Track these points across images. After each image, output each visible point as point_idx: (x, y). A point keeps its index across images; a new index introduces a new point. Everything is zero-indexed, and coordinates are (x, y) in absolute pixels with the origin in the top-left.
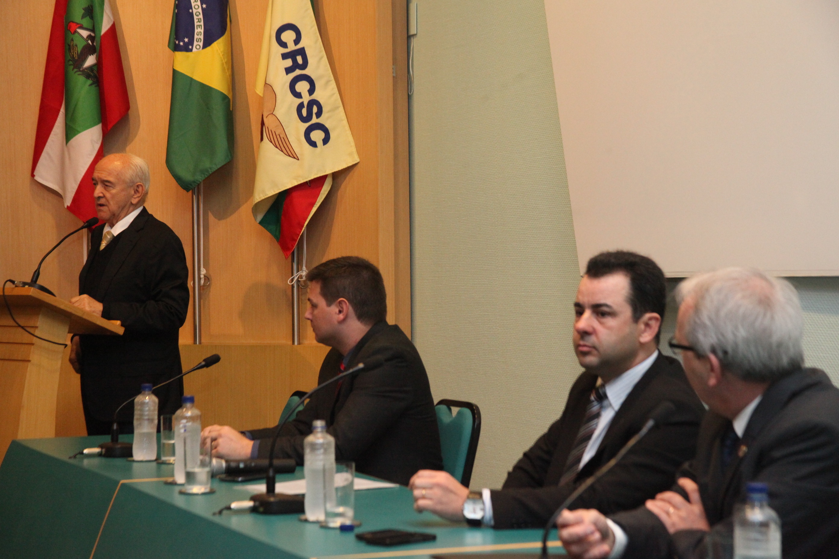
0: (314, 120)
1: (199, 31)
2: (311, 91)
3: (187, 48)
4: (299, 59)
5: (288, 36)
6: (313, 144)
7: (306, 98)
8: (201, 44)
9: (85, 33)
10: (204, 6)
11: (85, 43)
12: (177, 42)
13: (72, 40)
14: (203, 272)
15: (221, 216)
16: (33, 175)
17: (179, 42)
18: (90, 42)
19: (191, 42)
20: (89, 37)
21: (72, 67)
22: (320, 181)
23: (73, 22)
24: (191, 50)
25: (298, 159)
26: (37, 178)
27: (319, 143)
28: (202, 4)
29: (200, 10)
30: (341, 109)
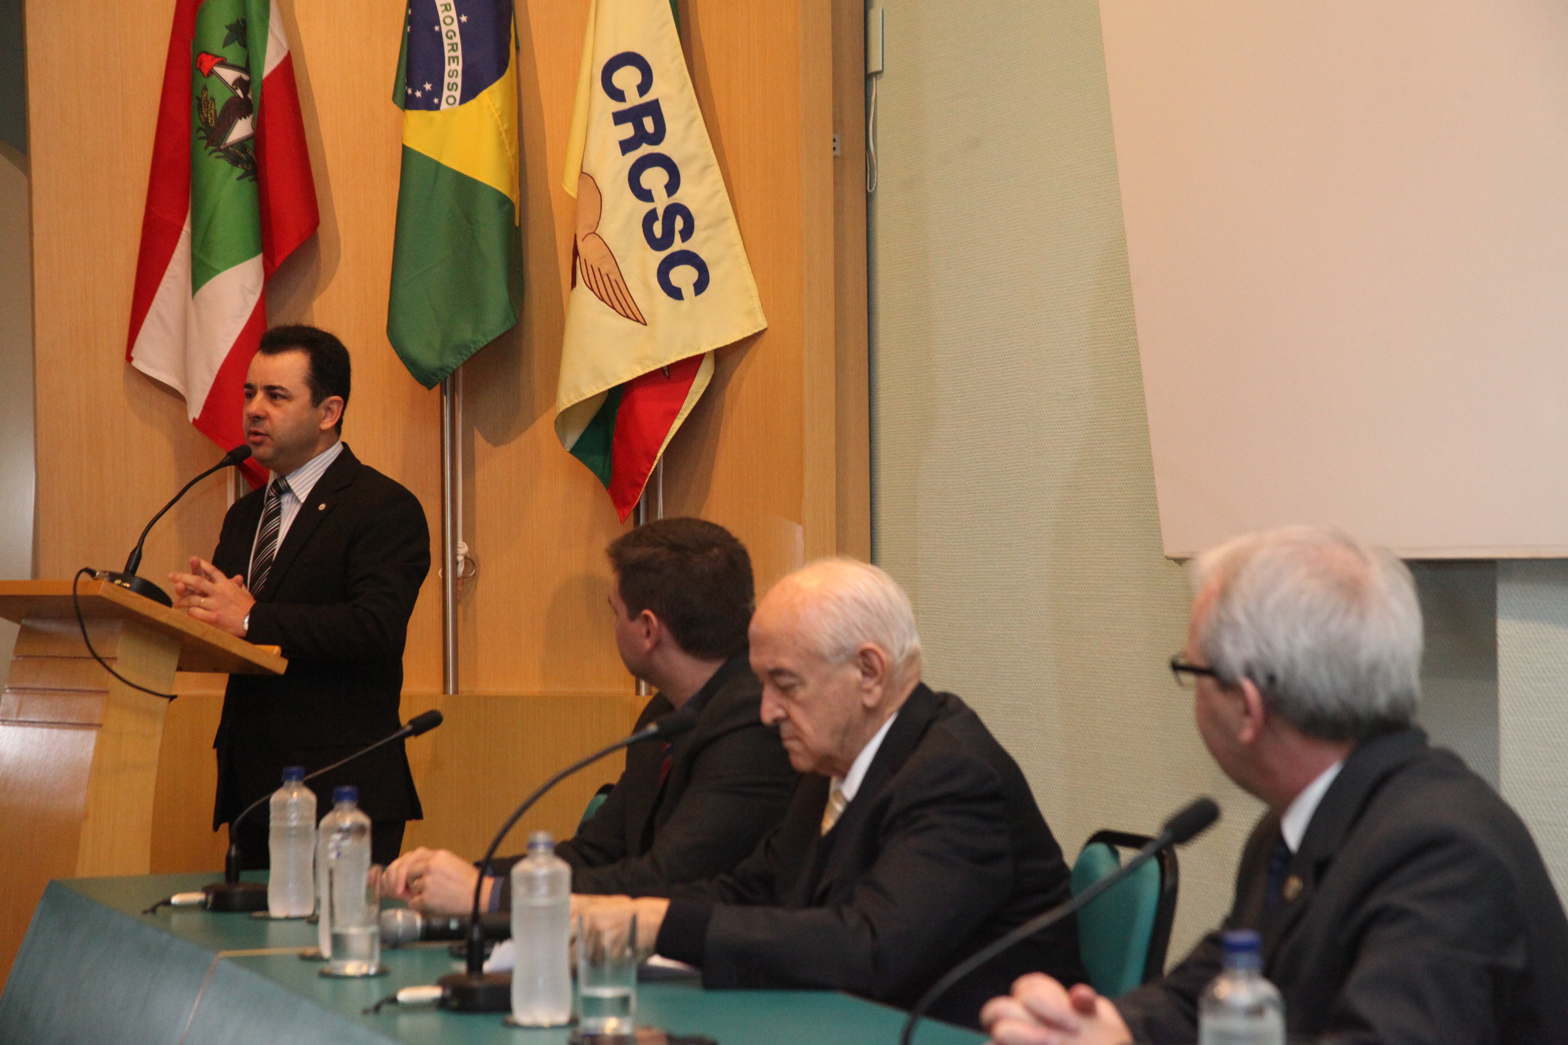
0: (678, 245)
1: (453, 69)
2: (672, 187)
3: (429, 103)
4: (649, 124)
5: (627, 78)
6: (675, 293)
7: (661, 202)
8: (457, 94)
9: (229, 75)
10: (464, 19)
11: (228, 95)
12: (410, 91)
13: (205, 89)
14: (463, 548)
15: (498, 438)
16: (129, 358)
17: (414, 91)
18: (239, 92)
19: (438, 91)
20: (239, 82)
21: (204, 142)
22: (689, 366)
23: (207, 53)
24: (437, 107)
25: (645, 324)
26: (137, 364)
27: (688, 291)
28: (459, 15)
29: (455, 27)
30: (732, 222)
